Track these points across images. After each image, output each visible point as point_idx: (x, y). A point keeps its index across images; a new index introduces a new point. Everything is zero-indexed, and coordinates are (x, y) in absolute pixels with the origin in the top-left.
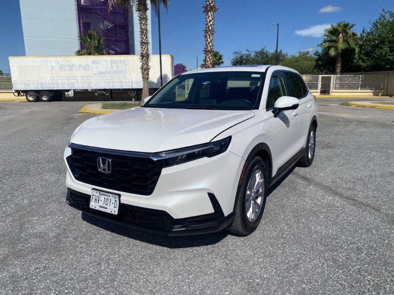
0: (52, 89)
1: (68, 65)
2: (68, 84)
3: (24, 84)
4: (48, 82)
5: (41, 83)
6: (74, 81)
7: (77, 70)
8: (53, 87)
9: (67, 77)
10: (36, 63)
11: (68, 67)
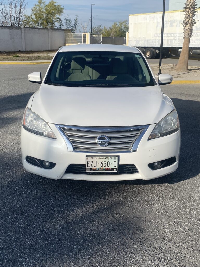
0: (154, 46)
1: (170, 21)
2: (168, 41)
3: (136, 40)
4: (152, 39)
5: (148, 40)
6: (172, 38)
7: (177, 26)
8: (155, 45)
9: (168, 34)
10: (146, 19)
11: (169, 23)
